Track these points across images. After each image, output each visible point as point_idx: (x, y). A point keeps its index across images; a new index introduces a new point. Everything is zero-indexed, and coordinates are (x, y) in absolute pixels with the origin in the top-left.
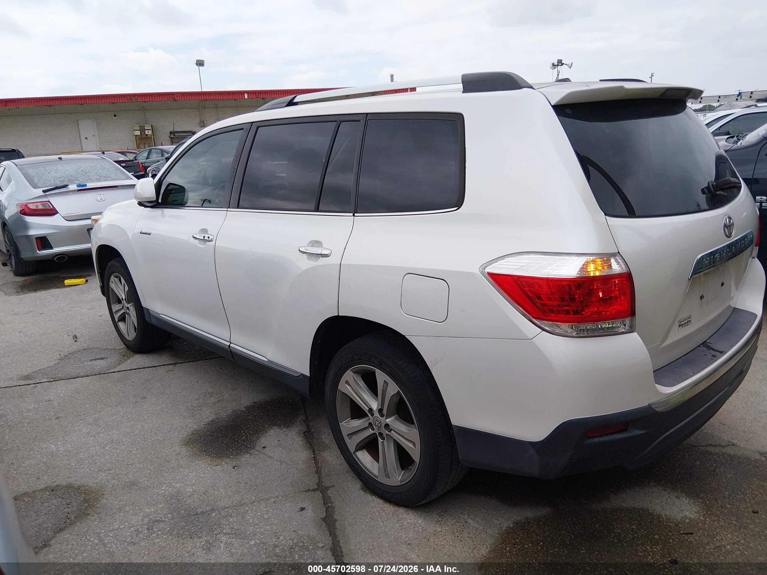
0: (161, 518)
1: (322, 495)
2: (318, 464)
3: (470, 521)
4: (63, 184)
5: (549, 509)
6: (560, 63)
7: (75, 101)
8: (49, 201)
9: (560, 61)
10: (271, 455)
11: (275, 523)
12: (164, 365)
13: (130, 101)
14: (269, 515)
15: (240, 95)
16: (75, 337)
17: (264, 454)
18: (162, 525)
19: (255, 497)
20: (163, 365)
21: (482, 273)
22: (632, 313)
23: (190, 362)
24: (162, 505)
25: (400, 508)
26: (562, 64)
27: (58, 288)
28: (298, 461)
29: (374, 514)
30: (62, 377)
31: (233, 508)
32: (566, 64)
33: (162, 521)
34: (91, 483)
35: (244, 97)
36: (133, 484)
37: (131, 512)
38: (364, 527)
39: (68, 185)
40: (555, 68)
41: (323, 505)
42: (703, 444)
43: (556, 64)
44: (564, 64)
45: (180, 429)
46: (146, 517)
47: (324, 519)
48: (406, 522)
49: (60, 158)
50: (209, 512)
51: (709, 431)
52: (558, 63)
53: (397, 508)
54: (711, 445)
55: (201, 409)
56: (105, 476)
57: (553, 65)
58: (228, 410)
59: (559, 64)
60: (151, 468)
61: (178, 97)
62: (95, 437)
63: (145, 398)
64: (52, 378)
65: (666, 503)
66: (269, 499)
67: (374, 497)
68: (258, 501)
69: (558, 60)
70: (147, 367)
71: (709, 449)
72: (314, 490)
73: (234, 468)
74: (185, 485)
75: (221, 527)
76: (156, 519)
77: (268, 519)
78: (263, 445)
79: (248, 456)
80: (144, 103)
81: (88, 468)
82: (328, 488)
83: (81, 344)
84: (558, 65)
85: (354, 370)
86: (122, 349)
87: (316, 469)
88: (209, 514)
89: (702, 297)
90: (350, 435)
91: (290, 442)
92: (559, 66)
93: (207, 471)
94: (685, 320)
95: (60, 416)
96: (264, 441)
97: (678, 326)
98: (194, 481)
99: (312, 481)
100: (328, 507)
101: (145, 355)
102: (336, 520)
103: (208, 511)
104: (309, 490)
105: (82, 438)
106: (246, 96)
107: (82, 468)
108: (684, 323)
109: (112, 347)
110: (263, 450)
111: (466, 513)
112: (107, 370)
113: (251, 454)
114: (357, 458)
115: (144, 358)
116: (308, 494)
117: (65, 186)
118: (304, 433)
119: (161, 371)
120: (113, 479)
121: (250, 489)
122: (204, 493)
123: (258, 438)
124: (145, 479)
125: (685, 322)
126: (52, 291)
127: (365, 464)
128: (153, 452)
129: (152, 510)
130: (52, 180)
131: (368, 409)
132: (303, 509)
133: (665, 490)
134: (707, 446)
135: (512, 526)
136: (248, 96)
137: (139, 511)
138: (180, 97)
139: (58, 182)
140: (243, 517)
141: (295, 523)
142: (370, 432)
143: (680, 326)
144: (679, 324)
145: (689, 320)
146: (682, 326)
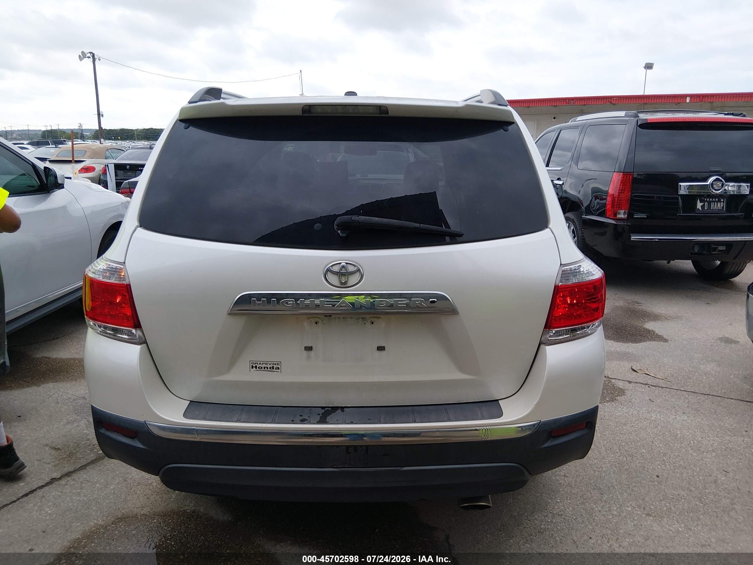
7: (520, 104)
13: (568, 105)
15: (682, 99)
35: (686, 101)
61: (615, 101)
80: (584, 106)
97: (248, 366)
106: (688, 100)
108: (263, 366)
125: (265, 365)
136: (691, 100)
138: (617, 101)
143: (252, 367)
144: (251, 365)
145: (275, 366)
146: (258, 369)
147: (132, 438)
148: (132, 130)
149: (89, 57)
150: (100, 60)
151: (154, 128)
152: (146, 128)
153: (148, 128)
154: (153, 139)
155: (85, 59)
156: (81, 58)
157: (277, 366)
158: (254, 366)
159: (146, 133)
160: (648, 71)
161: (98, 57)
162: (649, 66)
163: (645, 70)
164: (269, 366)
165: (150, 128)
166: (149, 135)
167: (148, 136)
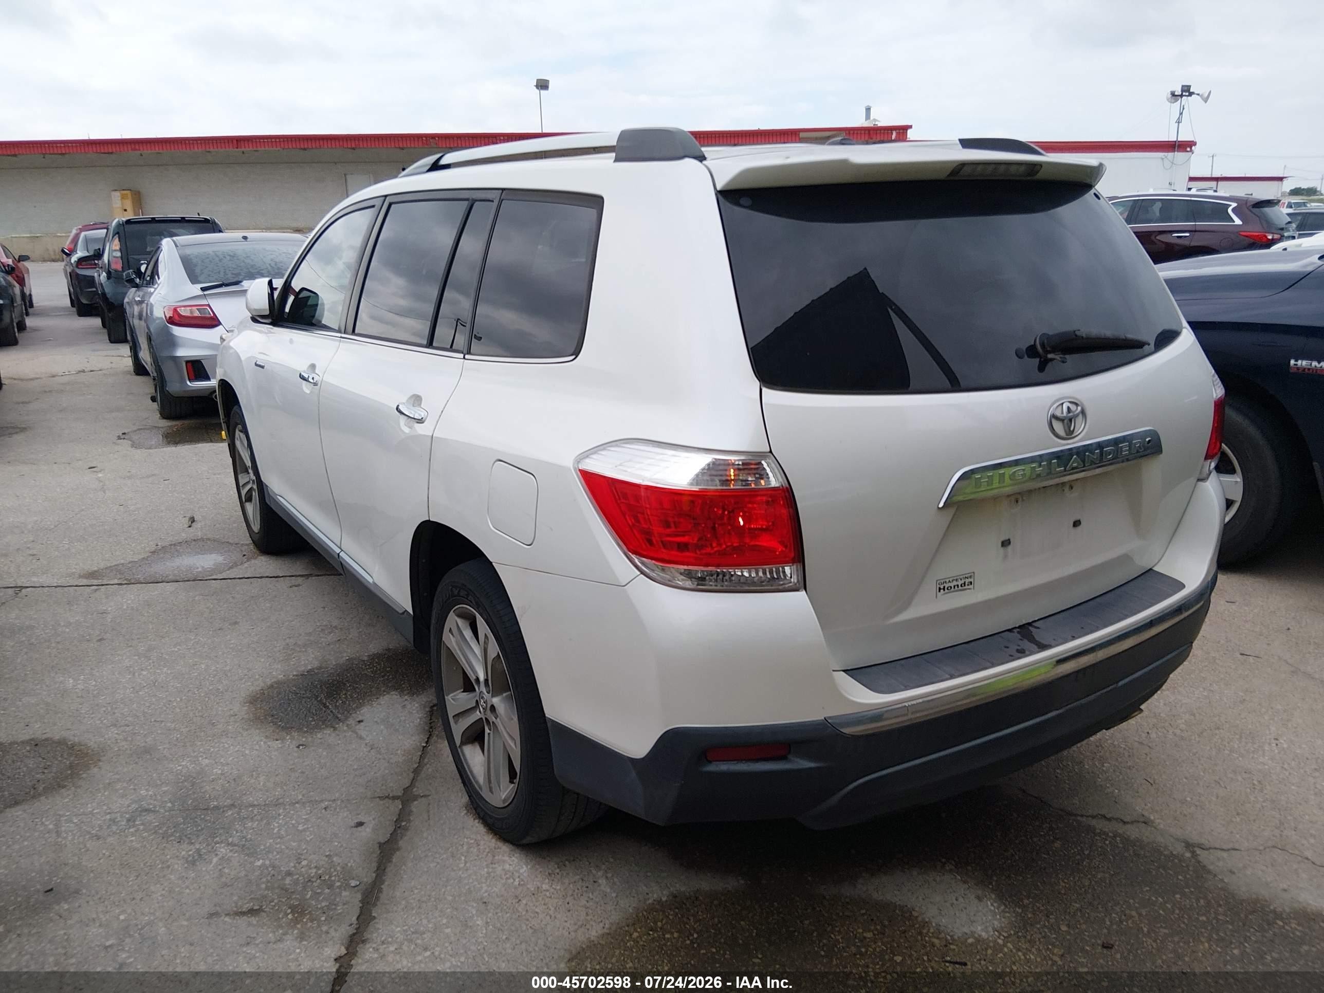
0: (155, 807)
1: (401, 807)
2: (424, 759)
3: (602, 881)
4: (234, 280)
5: (742, 882)
6: (1187, 91)
7: (341, 143)
8: (209, 305)
9: (1186, 88)
10: (363, 733)
11: (308, 839)
12: (293, 576)
13: (427, 146)
14: (306, 826)
16: (192, 520)
17: (355, 732)
18: (150, 817)
19: (303, 796)
20: (290, 576)
21: (575, 469)
22: (798, 557)
23: (331, 575)
24: (166, 789)
25: (507, 844)
26: (1191, 94)
27: (211, 441)
28: (397, 750)
29: (460, 847)
30: (142, 580)
31: (263, 808)
32: (1198, 94)
33: (154, 811)
34: (92, 741)
36: (147, 751)
37: (121, 791)
38: (432, 865)
39: (241, 282)
40: (1176, 101)
41: (393, 823)
42: (1090, 812)
43: (1178, 92)
44: (1193, 93)
45: (257, 677)
46: (136, 802)
47: (381, 845)
48: (500, 868)
49: (245, 238)
50: (225, 809)
51: (1116, 791)
52: (1182, 91)
53: (500, 844)
54: (1104, 817)
55: (306, 651)
56: (117, 734)
57: (1173, 94)
58: (342, 657)
59: (1184, 94)
60: (184, 730)
62: (134, 674)
63: (236, 623)
64: (126, 579)
65: (952, 905)
66: (322, 801)
67: (477, 821)
68: (304, 803)
69: (1183, 86)
70: (267, 577)
71: (1094, 822)
72: (394, 798)
73: (298, 747)
74: (216, 763)
75: (230, 832)
76: (147, 807)
77: (301, 831)
78: (360, 718)
79: (328, 731)
81: (99, 719)
82: (416, 798)
83: (197, 531)
84: (1181, 96)
85: (457, 611)
86: (247, 545)
87: (416, 766)
88: (224, 811)
89: (1006, 543)
90: (457, 716)
91: (403, 718)
92: (1184, 98)
93: (257, 747)
94: (957, 580)
95: (105, 637)
96: (366, 712)
97: (934, 589)
98: (231, 759)
99: (396, 786)
100: (399, 827)
101: (274, 558)
102: (398, 849)
103: (225, 806)
104: (387, 797)
105: (116, 673)
107: (92, 718)
108: (952, 585)
109: (236, 540)
110: (356, 725)
111: (603, 867)
112: (207, 576)
113: (335, 729)
114: (464, 755)
115: (271, 561)
116: (382, 802)
117: (237, 283)
118: (432, 707)
119: (283, 584)
120: (125, 739)
121: (302, 782)
122: (234, 779)
123: (360, 706)
124: (167, 746)
125: (955, 583)
126: (200, 445)
127: (471, 765)
128: (200, 708)
129: (150, 793)
130: (222, 272)
131: (475, 677)
132: (360, 824)
133: (965, 882)
134: (1093, 817)
135: (664, 899)
137: (133, 791)
139: (230, 275)
140: (268, 824)
141: (336, 844)
142: (477, 715)
143: (940, 589)
144: (938, 586)
145: (967, 581)
146: (946, 590)
147: (783, 758)
157: (970, 580)
158: (942, 587)
160: (543, 92)
162: (542, 85)
163: (538, 91)
164: (959, 583)
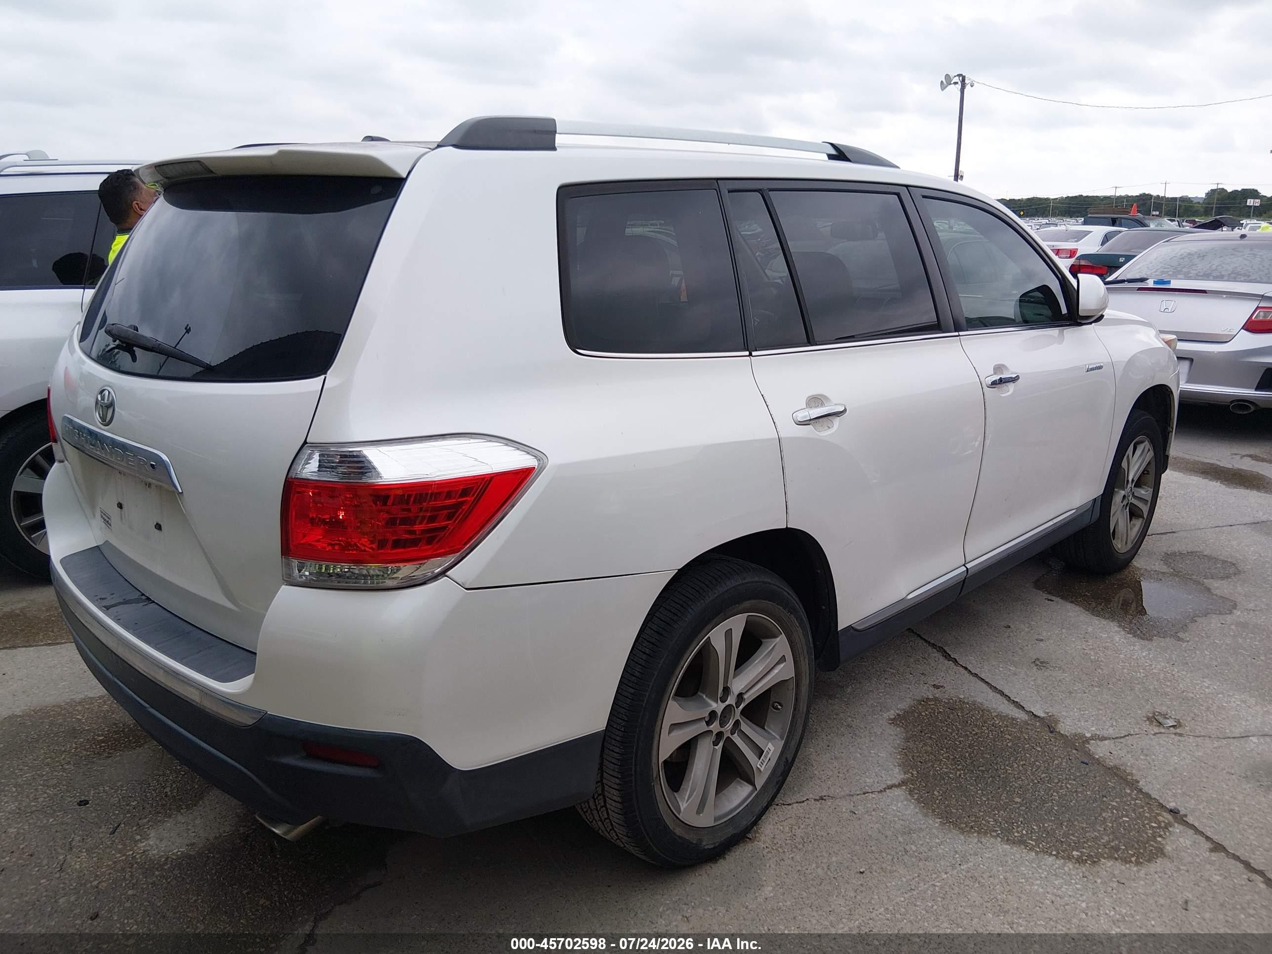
148: (1048, 199)
149: (956, 83)
150: (972, 86)
151: (1084, 195)
152: (1070, 195)
153: (1074, 195)
154: (1079, 215)
155: (949, 87)
156: (943, 86)
159: (1070, 204)
161: (970, 81)
165: (1077, 194)
166: (1074, 208)
167: (1072, 209)
